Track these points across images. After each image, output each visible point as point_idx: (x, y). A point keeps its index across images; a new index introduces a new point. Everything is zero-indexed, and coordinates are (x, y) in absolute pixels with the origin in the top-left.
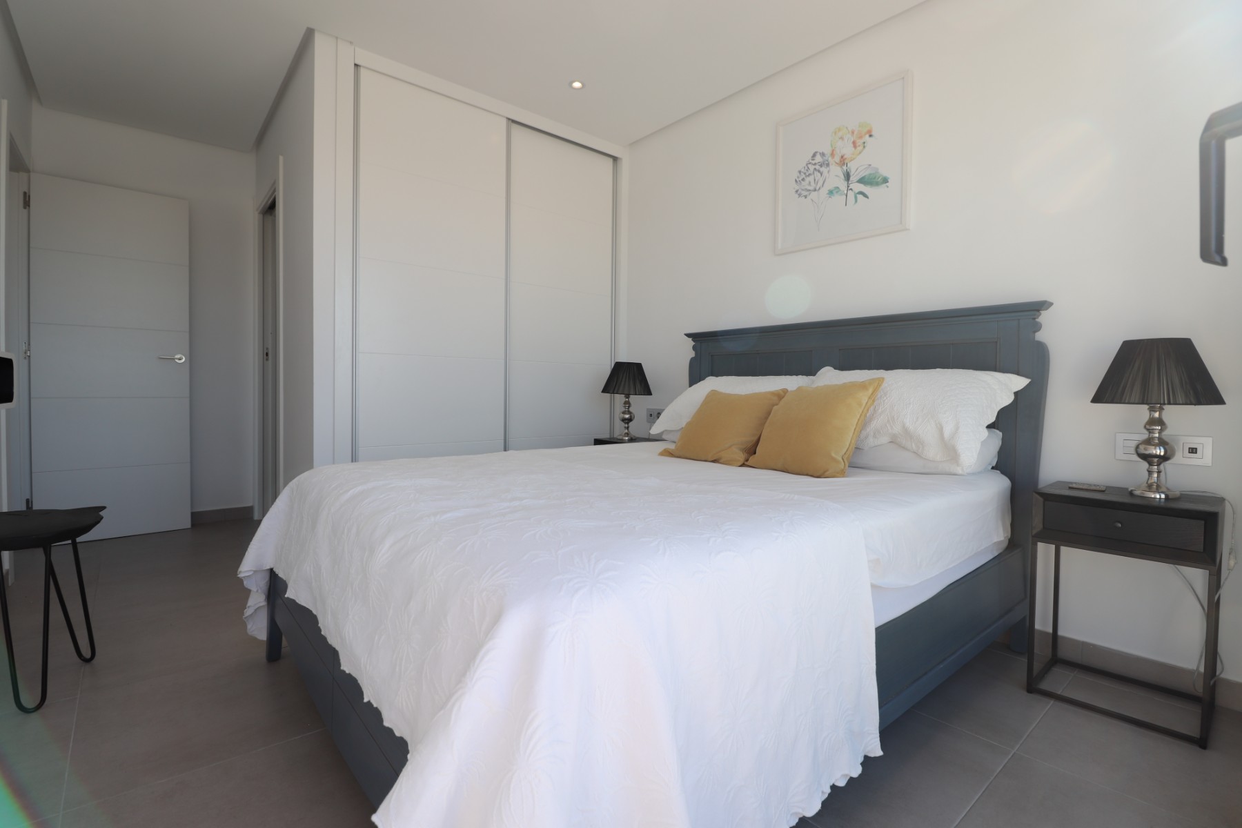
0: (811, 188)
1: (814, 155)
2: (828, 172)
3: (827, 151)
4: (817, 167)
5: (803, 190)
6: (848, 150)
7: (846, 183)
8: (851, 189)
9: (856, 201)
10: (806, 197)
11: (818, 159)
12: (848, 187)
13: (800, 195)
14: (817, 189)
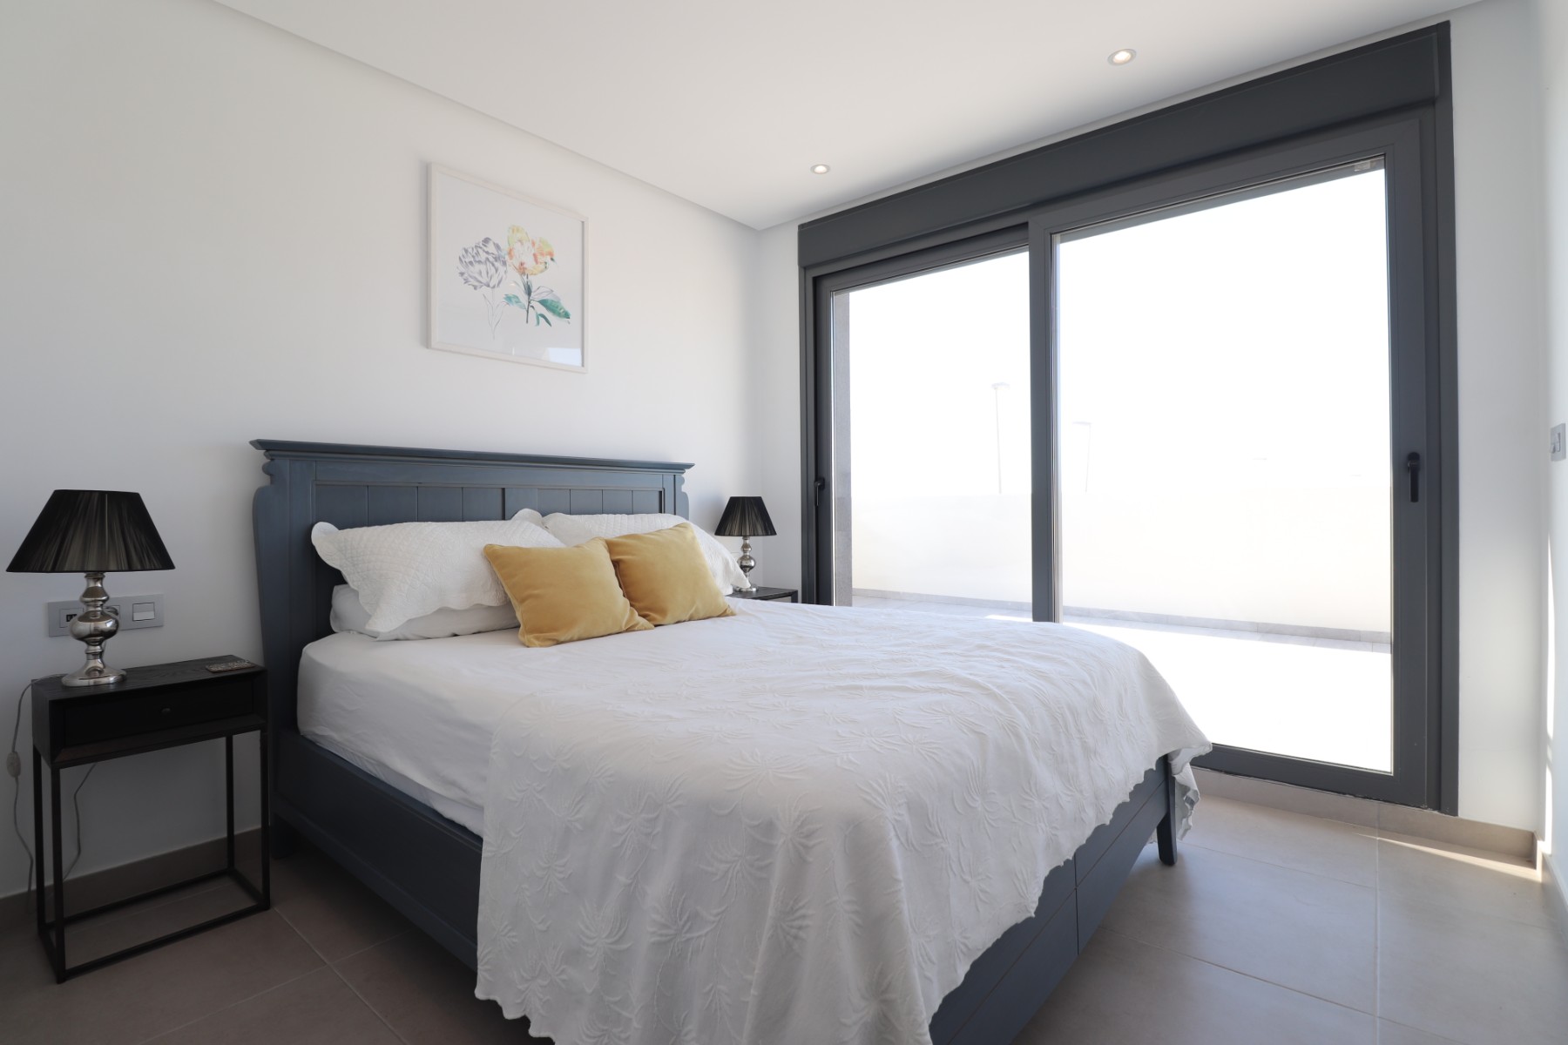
0: (484, 279)
1: (486, 241)
2: (505, 272)
3: (505, 247)
4: (491, 259)
5: (471, 277)
6: (529, 263)
7: (527, 297)
8: (533, 307)
9: (538, 323)
10: (475, 288)
11: (491, 248)
12: (529, 302)
13: (466, 281)
14: (491, 285)
